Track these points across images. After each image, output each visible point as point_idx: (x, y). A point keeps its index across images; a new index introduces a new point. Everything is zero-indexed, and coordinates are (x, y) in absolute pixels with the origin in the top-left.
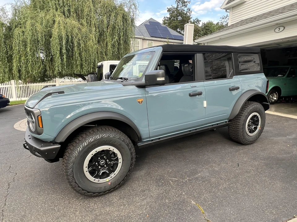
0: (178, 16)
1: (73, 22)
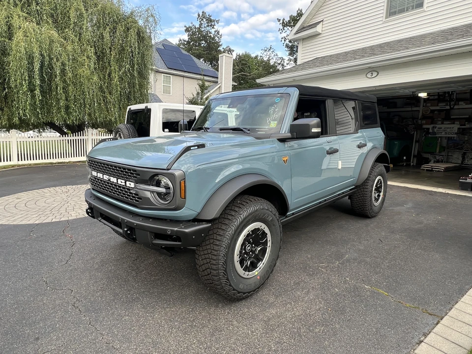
0: (201, 40)
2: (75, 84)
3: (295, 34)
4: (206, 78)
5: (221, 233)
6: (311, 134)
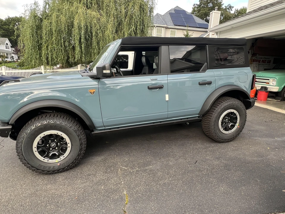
0: (209, 3)
1: (92, 13)
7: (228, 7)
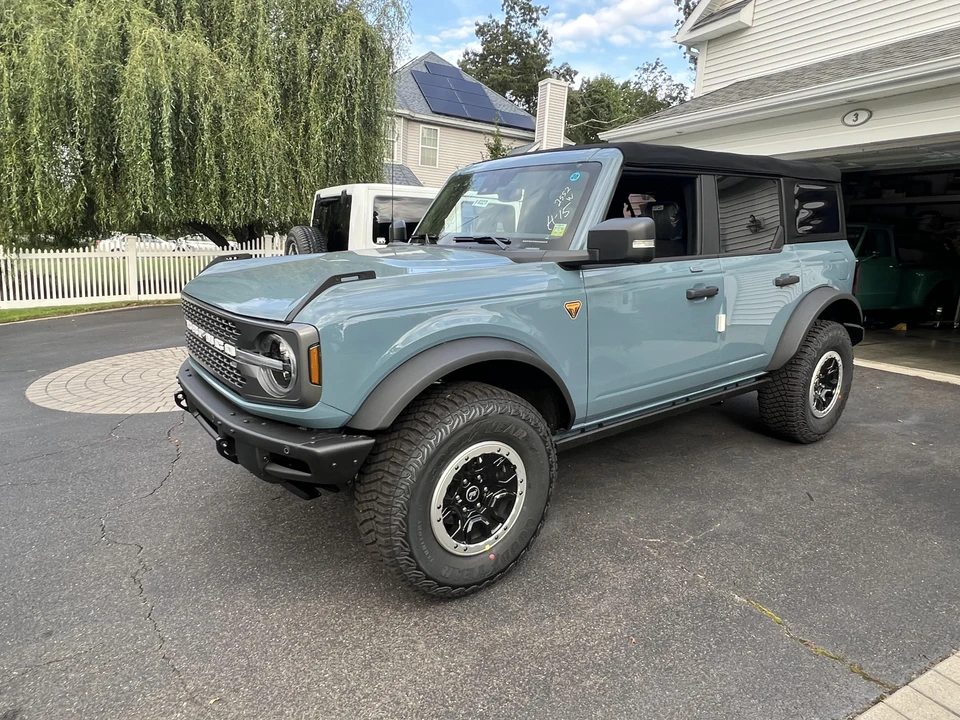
1: (192, 44)
2: (238, 149)
3: (692, 30)
4: (504, 130)
5: (399, 458)
6: (629, 254)
7: (562, 71)
